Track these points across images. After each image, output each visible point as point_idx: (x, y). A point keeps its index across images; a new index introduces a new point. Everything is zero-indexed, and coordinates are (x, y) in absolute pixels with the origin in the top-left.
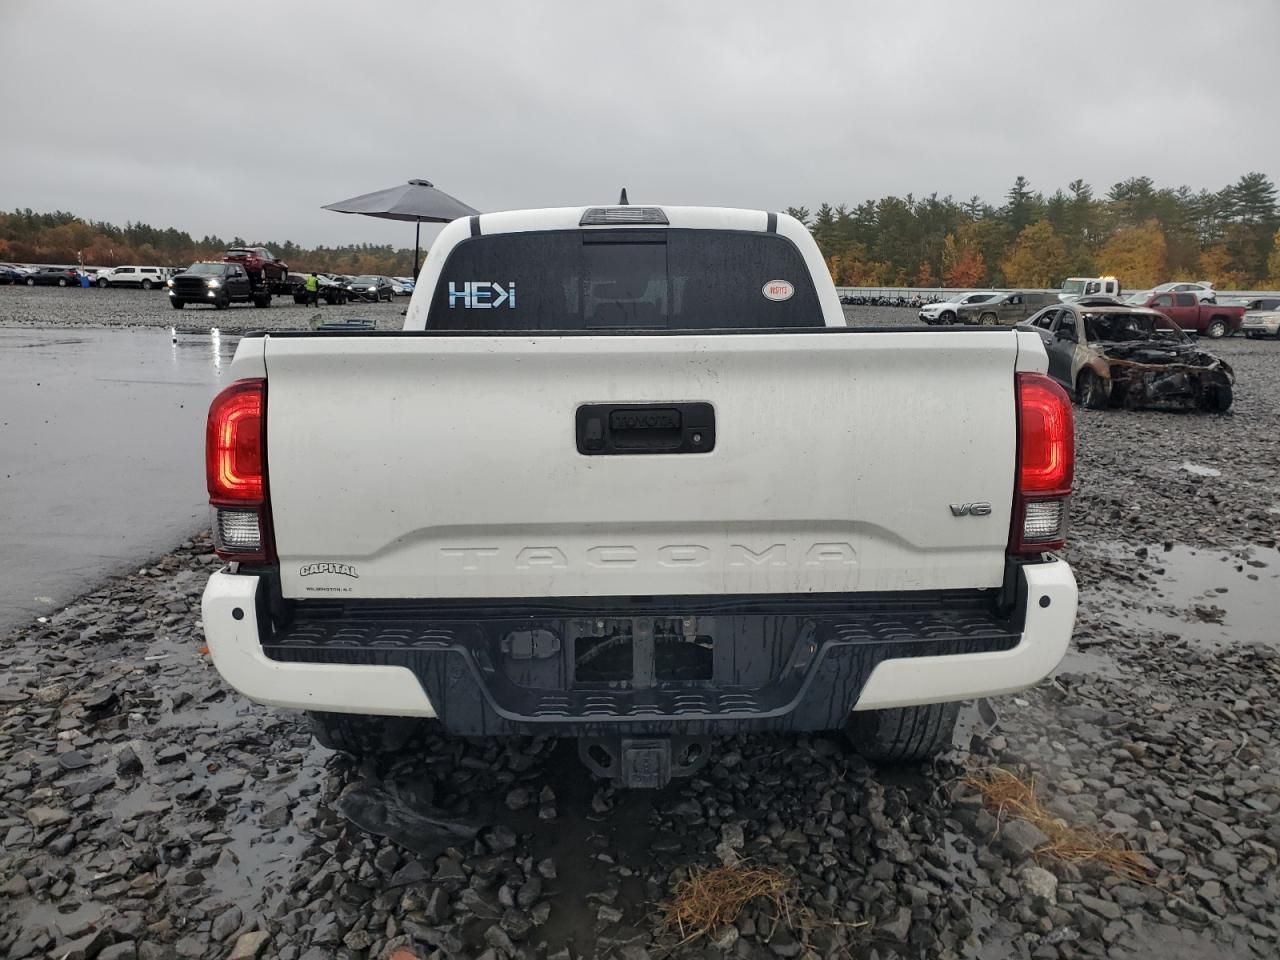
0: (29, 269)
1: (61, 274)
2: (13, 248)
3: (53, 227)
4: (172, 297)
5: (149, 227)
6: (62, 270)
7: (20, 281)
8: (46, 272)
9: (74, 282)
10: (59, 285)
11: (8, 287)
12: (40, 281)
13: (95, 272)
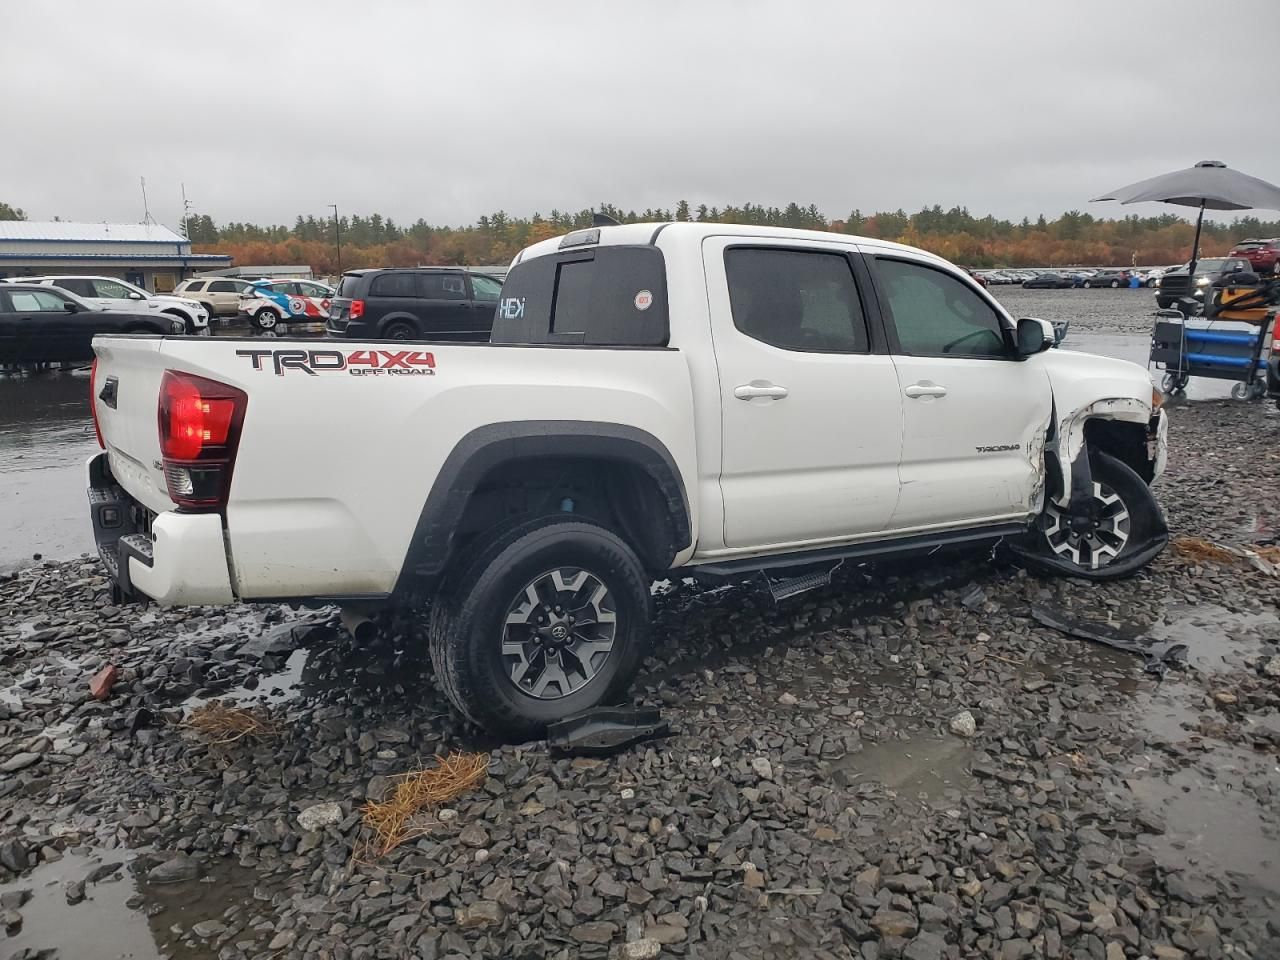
0: (1085, 274)
1: (1115, 276)
2: (1114, 253)
3: (1156, 230)
4: (1157, 296)
5: (1257, 220)
6: (1115, 272)
7: (1079, 284)
8: (1102, 275)
9: (1125, 284)
10: (1111, 287)
11: (1069, 290)
12: (1097, 284)
13: (1146, 272)
